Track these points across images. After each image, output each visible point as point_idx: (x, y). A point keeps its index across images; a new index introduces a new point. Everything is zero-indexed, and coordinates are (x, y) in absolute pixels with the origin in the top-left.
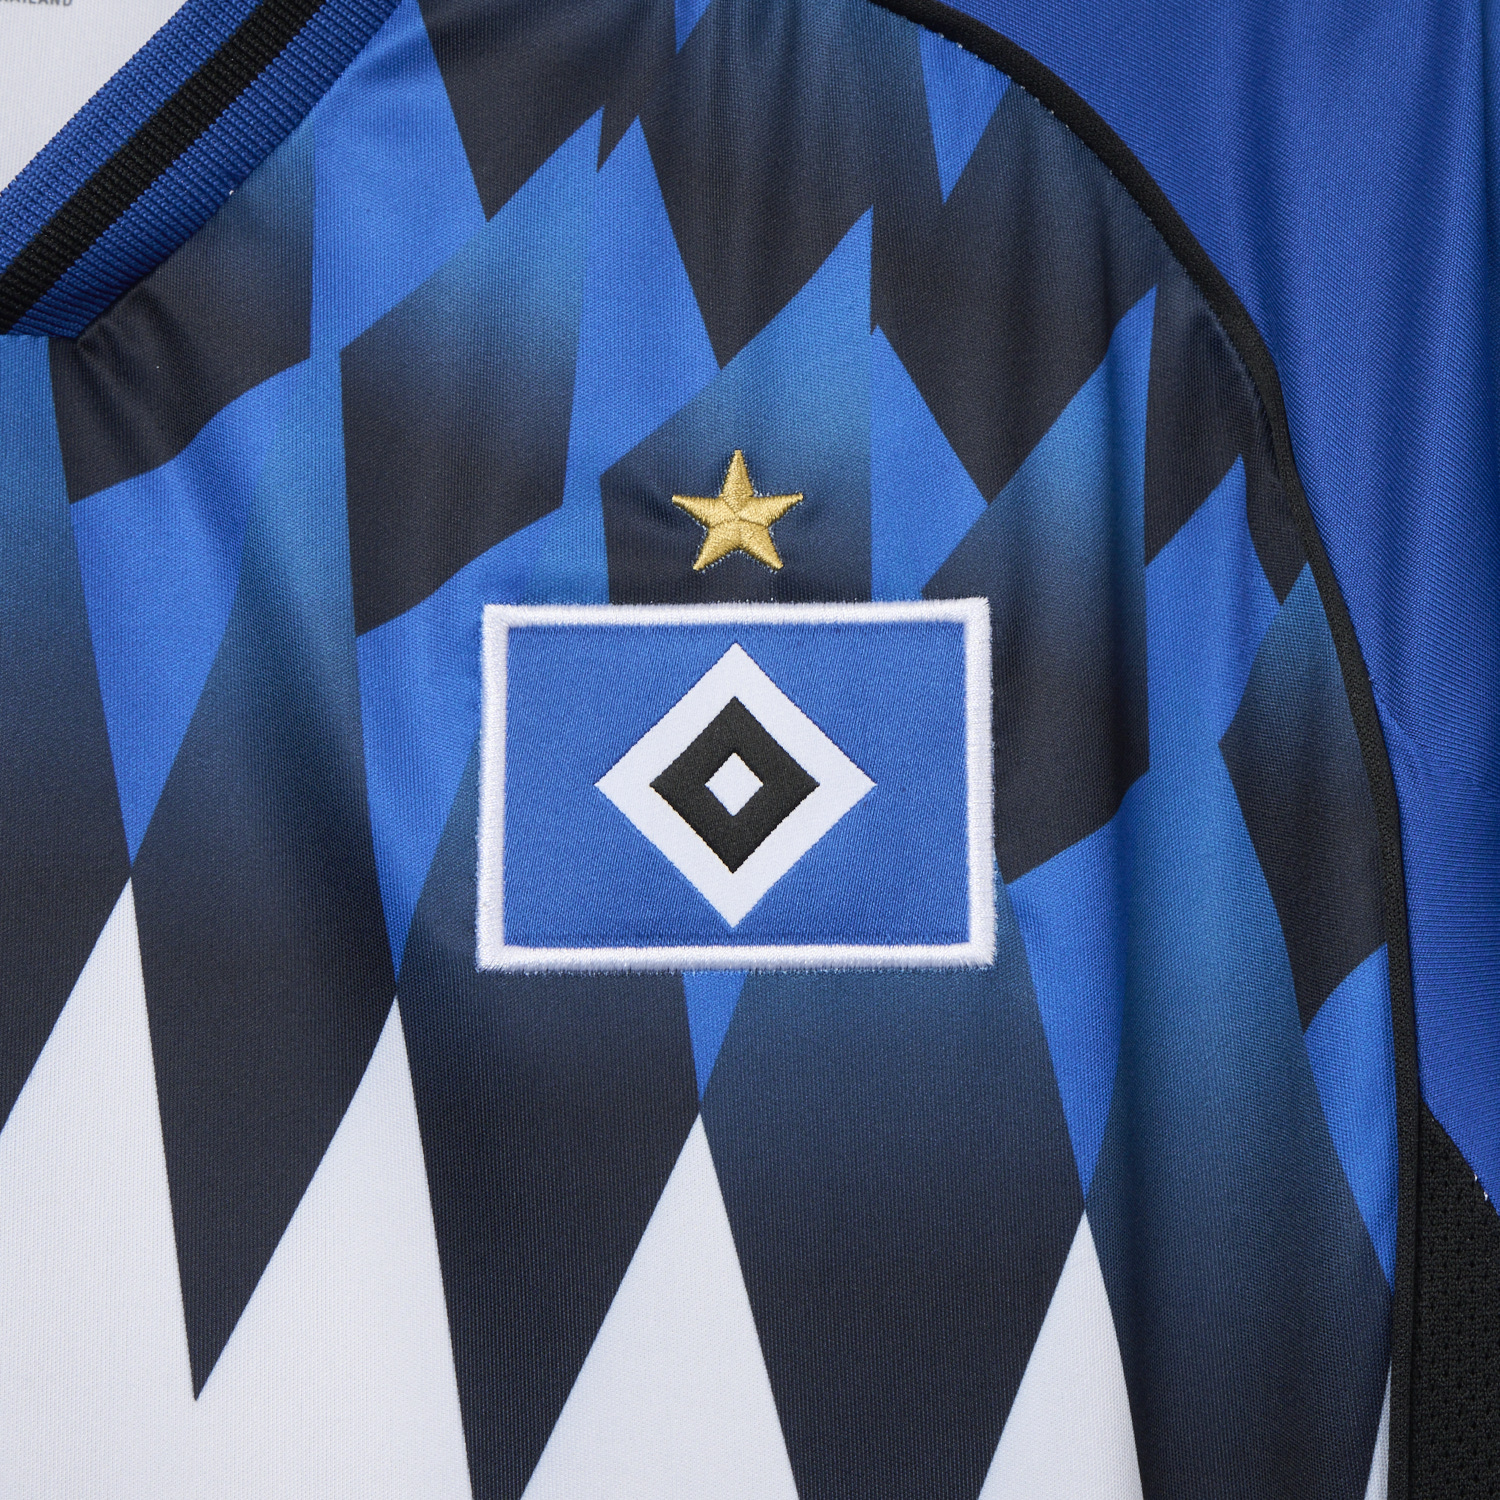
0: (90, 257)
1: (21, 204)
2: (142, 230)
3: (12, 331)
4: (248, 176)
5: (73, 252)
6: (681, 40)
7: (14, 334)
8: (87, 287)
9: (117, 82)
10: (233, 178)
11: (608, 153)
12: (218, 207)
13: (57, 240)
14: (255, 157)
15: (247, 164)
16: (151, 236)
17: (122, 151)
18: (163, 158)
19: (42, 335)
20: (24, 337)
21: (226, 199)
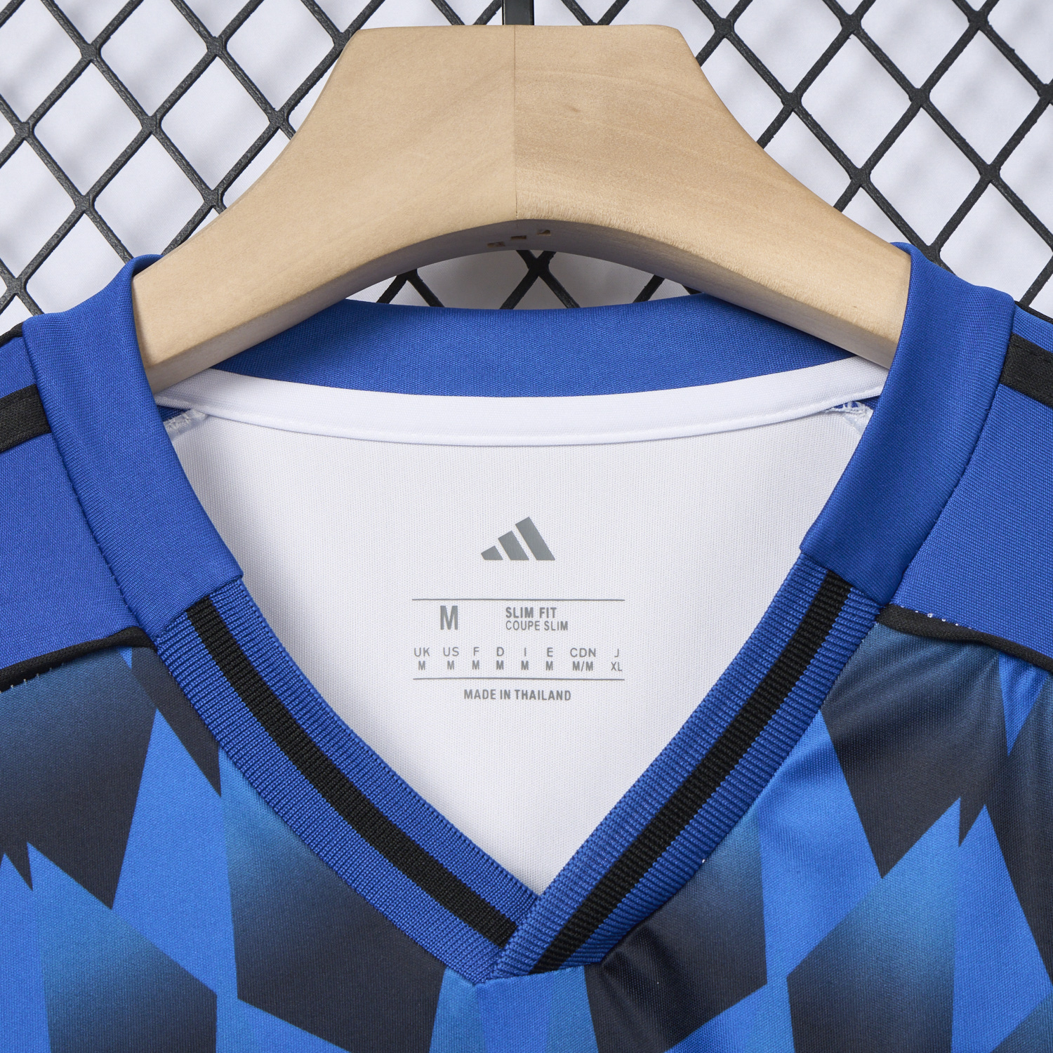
0: (614, 916)
1: (567, 886)
2: (646, 894)
3: (561, 967)
4: (714, 849)
5: (603, 915)
6: (1010, 744)
7: (563, 969)
8: (610, 933)
9: (614, 814)
10: (705, 852)
11: (966, 833)
12: (695, 871)
13: (592, 909)
14: (719, 836)
15: (714, 842)
16: (651, 897)
17: (633, 845)
18: (659, 846)
19: (580, 966)
20: (568, 970)
21: (700, 865)
